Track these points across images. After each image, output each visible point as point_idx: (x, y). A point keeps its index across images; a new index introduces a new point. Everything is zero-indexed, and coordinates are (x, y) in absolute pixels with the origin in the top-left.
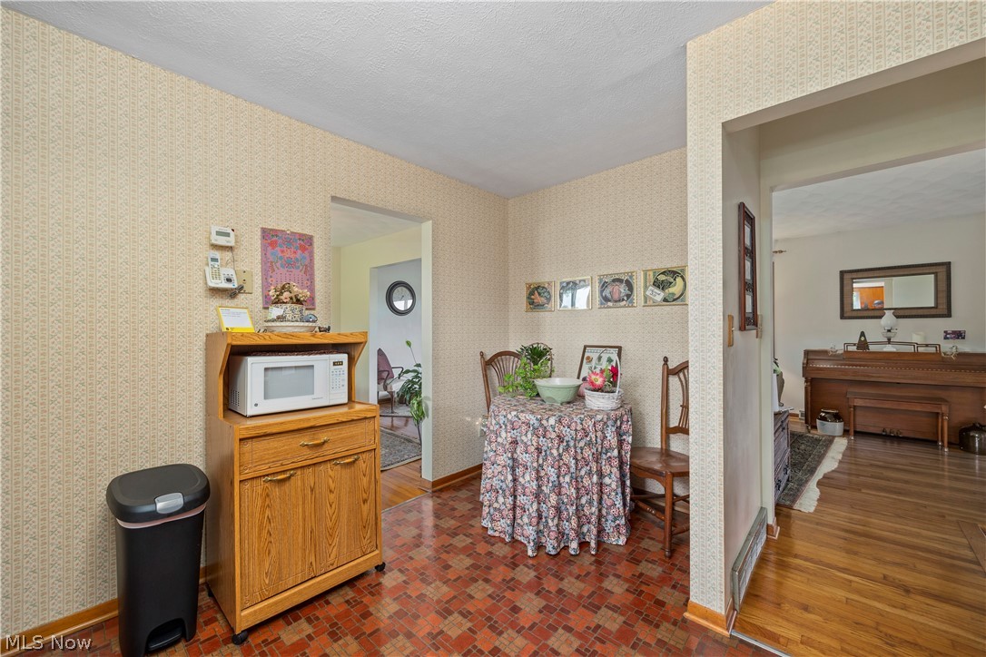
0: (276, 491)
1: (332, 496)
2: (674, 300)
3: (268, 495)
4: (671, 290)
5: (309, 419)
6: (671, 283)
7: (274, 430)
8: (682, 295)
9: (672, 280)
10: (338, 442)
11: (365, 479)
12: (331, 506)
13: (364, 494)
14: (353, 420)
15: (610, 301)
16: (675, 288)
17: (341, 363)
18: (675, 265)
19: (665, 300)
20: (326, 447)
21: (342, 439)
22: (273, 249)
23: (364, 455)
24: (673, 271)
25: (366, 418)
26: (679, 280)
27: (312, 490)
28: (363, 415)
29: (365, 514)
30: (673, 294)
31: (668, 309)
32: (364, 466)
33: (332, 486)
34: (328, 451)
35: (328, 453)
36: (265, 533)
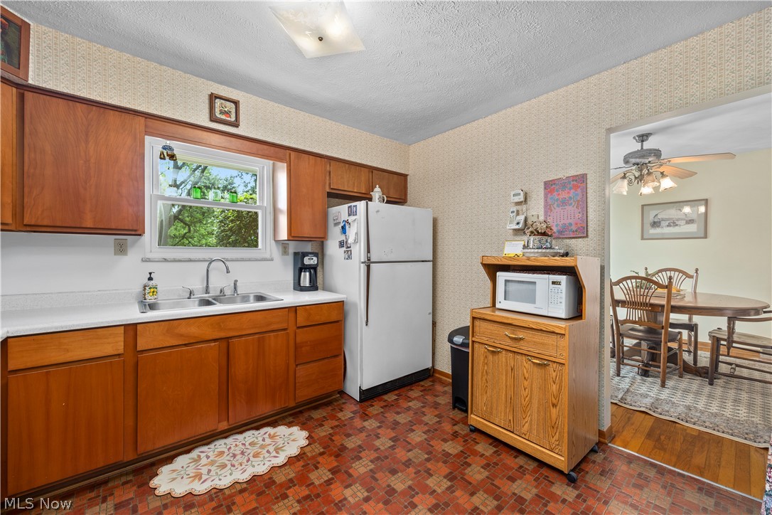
0: (490, 357)
1: (526, 383)
3: (486, 357)
5: (508, 318)
7: (489, 318)
10: (532, 343)
11: (554, 386)
12: (525, 389)
13: (553, 399)
14: (541, 330)
17: (559, 283)
20: (522, 342)
21: (534, 342)
22: (552, 195)
23: (555, 365)
25: (553, 332)
27: (512, 370)
28: (552, 330)
29: (554, 417)
32: (554, 374)
33: (527, 375)
34: (524, 347)
35: (523, 348)
36: (484, 379)
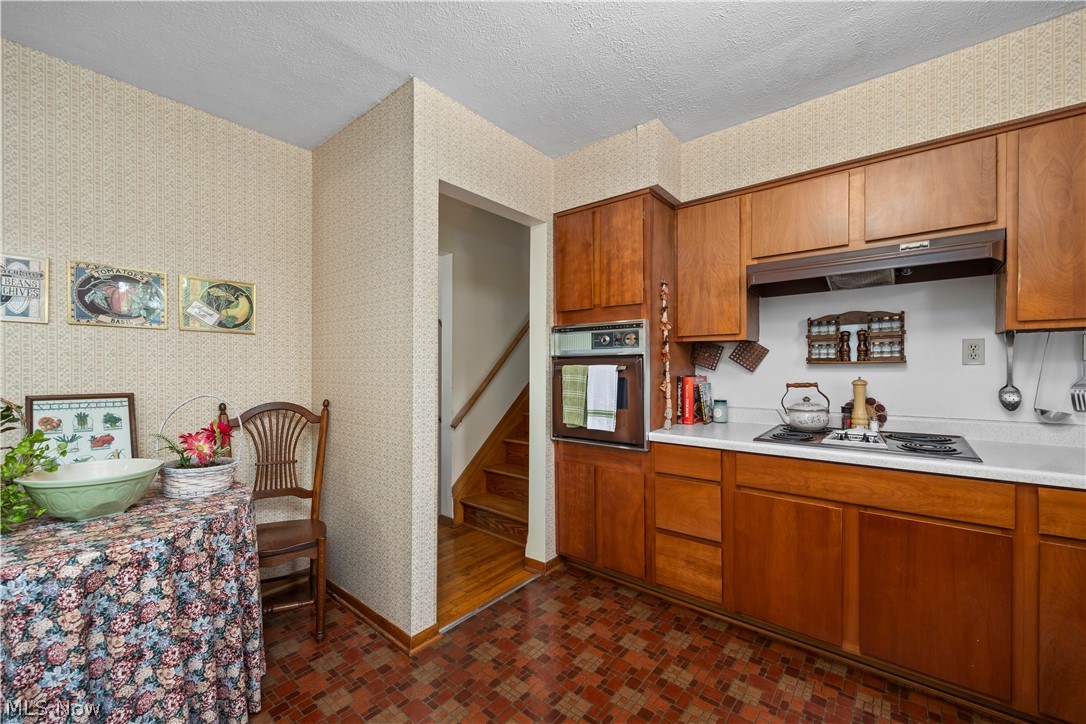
2: (235, 326)
4: (231, 312)
6: (231, 302)
8: (247, 320)
9: (233, 299)
15: (104, 313)
16: (238, 309)
18: (235, 279)
19: (221, 324)
24: (234, 287)
26: (243, 300)
30: (234, 318)
31: (225, 337)
